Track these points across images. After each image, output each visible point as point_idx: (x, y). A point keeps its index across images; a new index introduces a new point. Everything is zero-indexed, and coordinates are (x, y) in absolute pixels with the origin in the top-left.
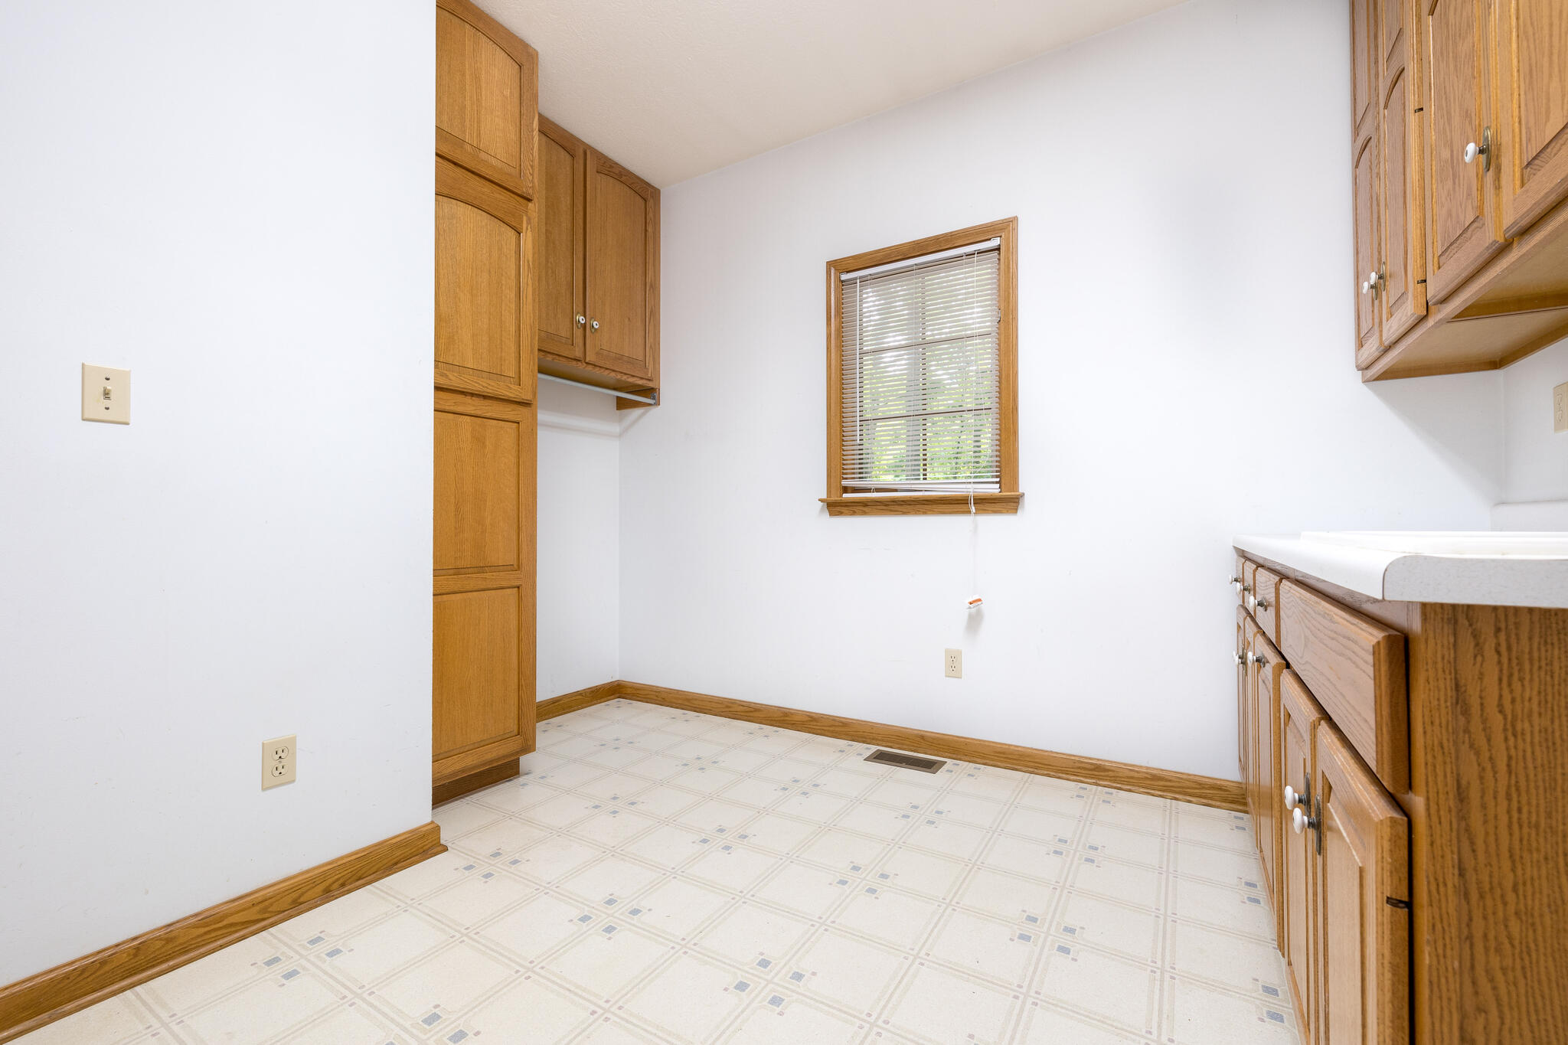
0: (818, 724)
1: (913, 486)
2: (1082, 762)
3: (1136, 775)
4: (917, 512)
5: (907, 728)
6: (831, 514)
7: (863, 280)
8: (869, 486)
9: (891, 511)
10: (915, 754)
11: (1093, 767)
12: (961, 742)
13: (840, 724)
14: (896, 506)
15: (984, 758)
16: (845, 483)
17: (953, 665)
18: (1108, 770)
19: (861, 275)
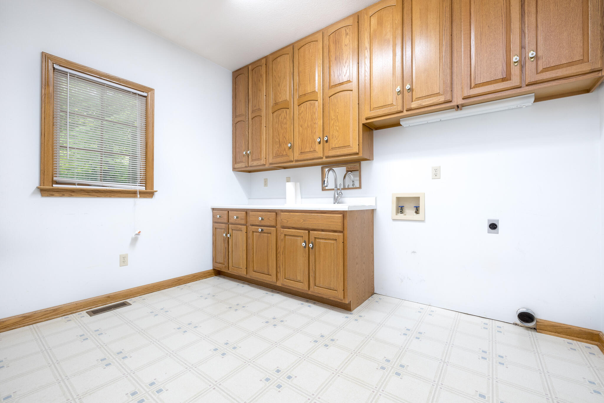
0: (32, 318)
1: (103, 184)
2: (175, 280)
3: (189, 278)
4: (106, 196)
5: (98, 296)
6: (42, 196)
7: (72, 75)
8: (74, 182)
9: (90, 195)
10: (105, 306)
11: (177, 280)
12: (129, 291)
13: (52, 311)
14: (94, 193)
15: (139, 293)
16: (55, 179)
17: (124, 260)
18: (182, 279)
19: (70, 72)
